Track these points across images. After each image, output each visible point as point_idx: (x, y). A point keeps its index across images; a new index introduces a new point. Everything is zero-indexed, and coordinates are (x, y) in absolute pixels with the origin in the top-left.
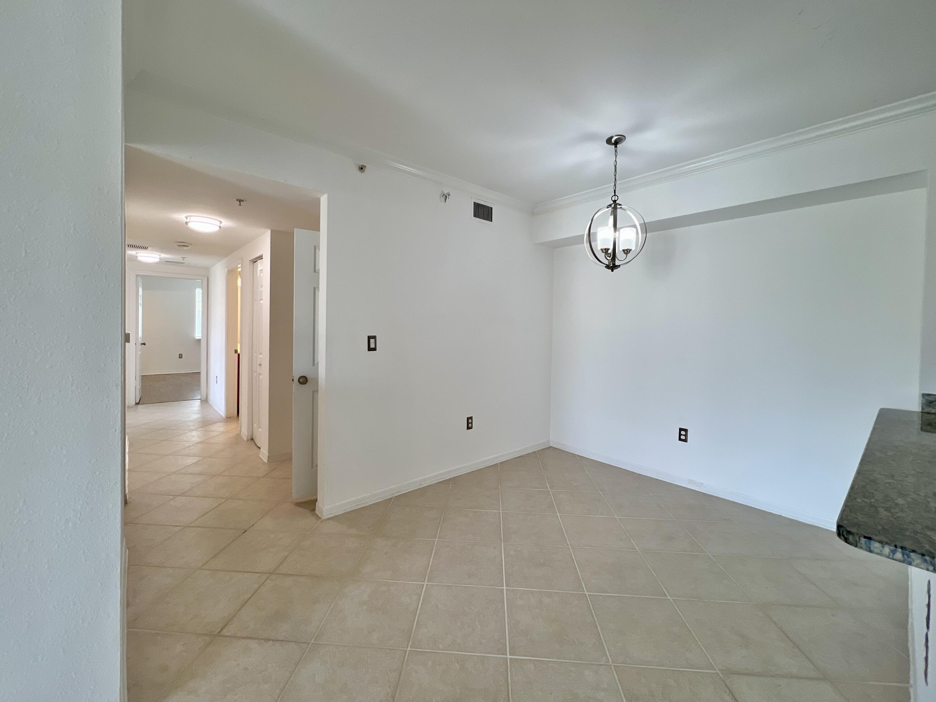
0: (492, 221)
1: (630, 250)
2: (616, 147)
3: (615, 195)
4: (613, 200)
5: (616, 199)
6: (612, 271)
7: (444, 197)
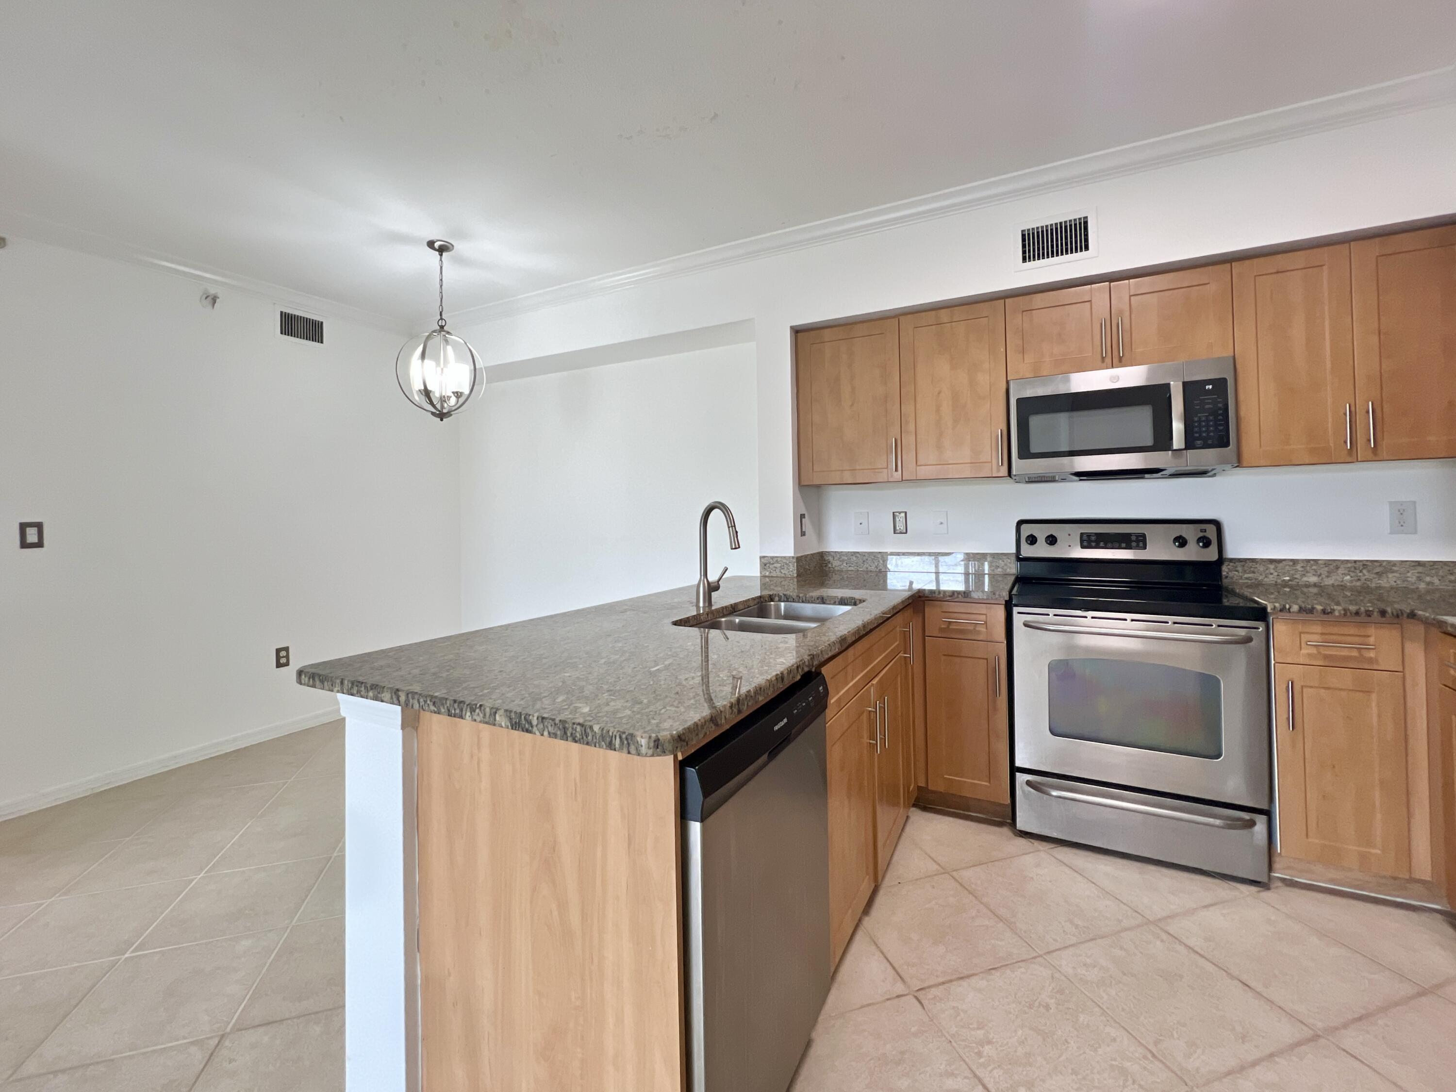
0: (322, 342)
1: (461, 393)
2: (441, 255)
3: (441, 319)
4: (440, 324)
5: (443, 324)
6: (442, 420)
7: (208, 299)
